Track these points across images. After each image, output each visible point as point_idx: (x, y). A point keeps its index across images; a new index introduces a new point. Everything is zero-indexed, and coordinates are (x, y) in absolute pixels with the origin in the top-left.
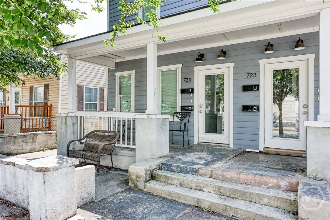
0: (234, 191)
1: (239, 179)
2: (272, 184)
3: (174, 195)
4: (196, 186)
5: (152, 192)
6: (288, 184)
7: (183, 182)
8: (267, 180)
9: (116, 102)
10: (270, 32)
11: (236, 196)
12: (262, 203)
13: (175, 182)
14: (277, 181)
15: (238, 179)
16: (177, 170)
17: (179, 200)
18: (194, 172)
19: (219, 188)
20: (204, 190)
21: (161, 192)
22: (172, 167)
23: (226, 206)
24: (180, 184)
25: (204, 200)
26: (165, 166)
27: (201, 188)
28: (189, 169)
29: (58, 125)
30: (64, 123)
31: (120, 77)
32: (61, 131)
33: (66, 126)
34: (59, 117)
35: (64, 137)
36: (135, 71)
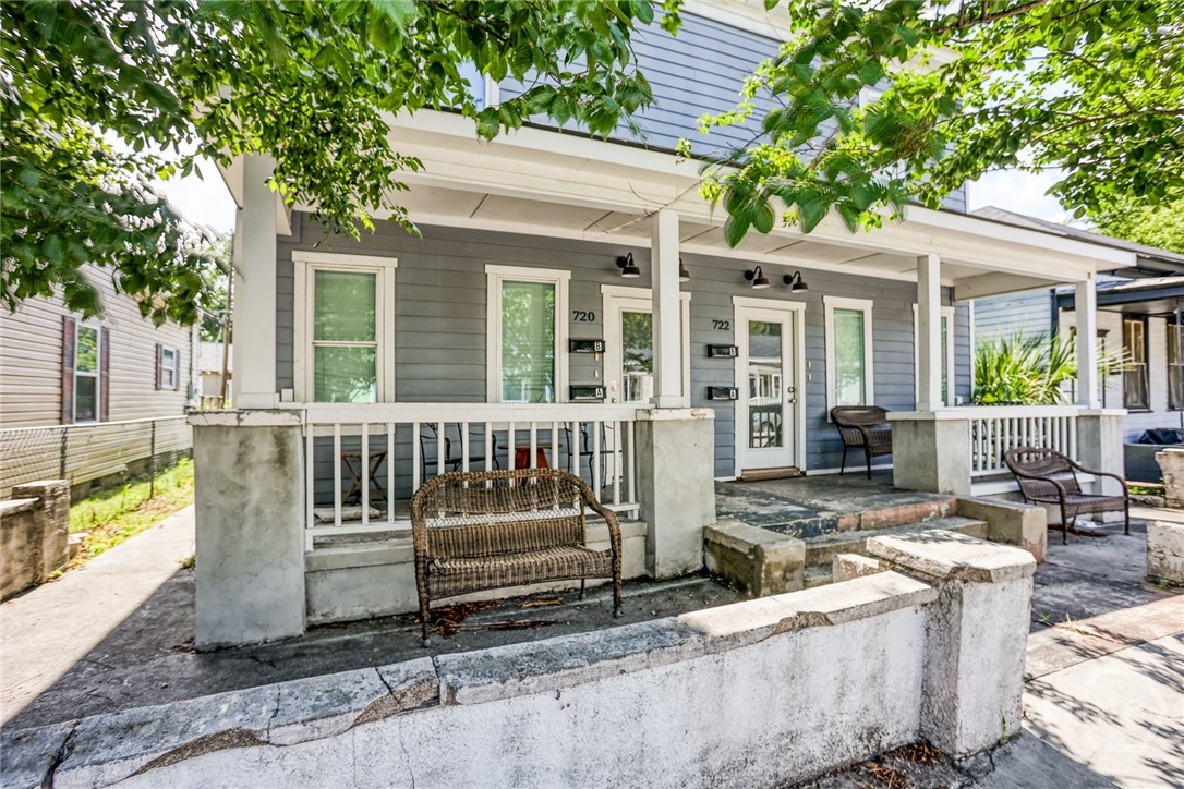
1: (898, 517)
6: (948, 507)
8: (928, 508)
9: (298, 367)
14: (938, 506)
18: (829, 528)
28: (820, 525)
29: (208, 474)
30: (269, 461)
31: (316, 271)
32: (235, 502)
33: (285, 474)
34: (214, 429)
35: (267, 529)
36: (396, 260)
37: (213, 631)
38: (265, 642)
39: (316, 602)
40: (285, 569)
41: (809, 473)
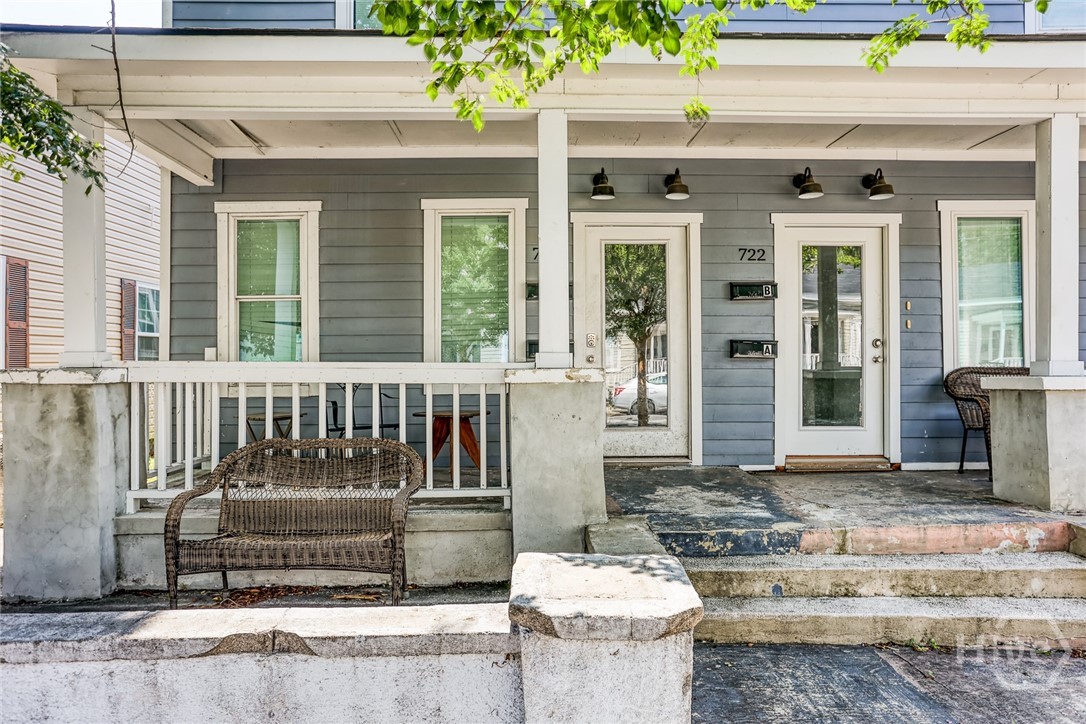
0: (952, 577)
1: (924, 542)
2: (1009, 541)
3: (799, 628)
4: (833, 584)
5: (708, 636)
6: (1043, 535)
7: (786, 581)
8: (997, 534)
9: (222, 324)
10: (812, 142)
11: (958, 589)
12: (1028, 592)
13: (757, 587)
14: (1018, 532)
15: (921, 545)
16: (722, 549)
17: (818, 640)
18: (782, 546)
19: (908, 577)
20: (862, 590)
21: (746, 628)
22: (700, 543)
23: (979, 620)
24: (777, 589)
25: (909, 619)
26: (676, 541)
27: (850, 589)
28: (765, 540)
29: (15, 430)
30: (69, 419)
31: (239, 222)
32: (39, 459)
33: (85, 434)
34: (20, 387)
35: (68, 488)
36: (319, 203)
37: (19, 583)
38: (64, 601)
39: (127, 567)
40: (84, 528)
41: (905, 467)
